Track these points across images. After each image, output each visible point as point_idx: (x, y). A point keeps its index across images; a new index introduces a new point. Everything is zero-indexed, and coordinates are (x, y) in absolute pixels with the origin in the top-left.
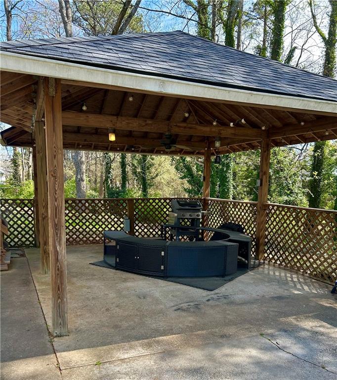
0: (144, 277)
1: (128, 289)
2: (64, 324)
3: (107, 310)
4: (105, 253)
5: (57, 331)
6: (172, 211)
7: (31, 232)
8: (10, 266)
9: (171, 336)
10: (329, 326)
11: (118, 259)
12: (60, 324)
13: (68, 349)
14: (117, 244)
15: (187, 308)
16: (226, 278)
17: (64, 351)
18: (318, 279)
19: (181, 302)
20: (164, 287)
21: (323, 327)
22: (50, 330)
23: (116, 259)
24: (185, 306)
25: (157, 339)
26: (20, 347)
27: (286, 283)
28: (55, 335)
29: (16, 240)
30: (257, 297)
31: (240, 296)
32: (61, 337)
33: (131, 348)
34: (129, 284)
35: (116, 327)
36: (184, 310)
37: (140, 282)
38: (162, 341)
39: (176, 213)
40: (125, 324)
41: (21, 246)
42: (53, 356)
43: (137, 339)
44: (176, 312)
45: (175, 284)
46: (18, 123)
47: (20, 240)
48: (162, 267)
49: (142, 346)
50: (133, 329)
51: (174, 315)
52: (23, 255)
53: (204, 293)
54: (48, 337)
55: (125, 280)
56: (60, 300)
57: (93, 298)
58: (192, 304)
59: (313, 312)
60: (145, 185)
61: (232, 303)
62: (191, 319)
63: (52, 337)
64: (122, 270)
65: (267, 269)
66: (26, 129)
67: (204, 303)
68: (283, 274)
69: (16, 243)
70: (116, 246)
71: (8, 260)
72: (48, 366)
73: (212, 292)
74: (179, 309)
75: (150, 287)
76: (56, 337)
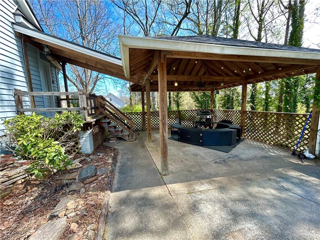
0: (192, 145)
1: (187, 151)
2: (167, 169)
3: (182, 161)
4: (172, 134)
5: (164, 173)
6: (197, 115)
7: (141, 125)
8: (135, 139)
9: (220, 178)
10: (307, 176)
11: (179, 137)
12: (165, 169)
13: (171, 183)
14: (179, 130)
15: (220, 162)
16: (232, 146)
17: (170, 184)
18: (279, 147)
19: (215, 159)
20: (203, 150)
21: (303, 176)
22: (160, 171)
23: (178, 137)
24: (218, 160)
25: (212, 179)
26: (149, 180)
27: (263, 149)
28: (163, 174)
29: (135, 128)
30: (252, 156)
31: (244, 156)
32: (166, 175)
33: (202, 184)
34: (187, 149)
35: (190, 171)
36: (219, 163)
37: (192, 148)
38: (216, 180)
39: (199, 116)
40: (193, 170)
41: (137, 130)
42: (165, 186)
43: (203, 179)
44: (215, 164)
45: (208, 149)
46: (138, 82)
47: (137, 128)
48: (201, 141)
49: (207, 183)
50: (198, 173)
51: (215, 165)
52: (139, 134)
53: (225, 154)
54: (160, 175)
55: (184, 147)
56: (165, 158)
57: (173, 155)
58: (221, 160)
59: (291, 166)
60: (178, 105)
61: (241, 159)
62: (225, 168)
63: (162, 176)
64: (181, 142)
65: (249, 141)
66: (140, 84)
67: (227, 159)
68: (258, 144)
69: (135, 129)
70: (178, 131)
71: (134, 137)
72: (164, 193)
73: (228, 154)
74: (216, 162)
75: (197, 150)
76: (164, 175)
